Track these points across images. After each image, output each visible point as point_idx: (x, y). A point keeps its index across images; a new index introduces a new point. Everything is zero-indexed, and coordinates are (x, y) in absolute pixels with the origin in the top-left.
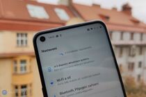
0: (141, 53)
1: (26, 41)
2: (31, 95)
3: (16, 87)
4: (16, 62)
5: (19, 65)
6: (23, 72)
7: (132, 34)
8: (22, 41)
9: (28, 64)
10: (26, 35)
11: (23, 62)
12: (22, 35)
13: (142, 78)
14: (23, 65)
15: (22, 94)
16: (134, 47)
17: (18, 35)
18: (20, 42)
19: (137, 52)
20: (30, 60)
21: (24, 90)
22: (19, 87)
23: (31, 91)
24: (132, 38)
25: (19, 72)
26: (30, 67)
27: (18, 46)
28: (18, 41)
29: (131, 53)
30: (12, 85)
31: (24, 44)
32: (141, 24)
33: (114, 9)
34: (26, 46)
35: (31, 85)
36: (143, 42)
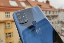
0: (53, 19)
1: (9, 15)
2: (13, 36)
3: (7, 34)
4: (6, 24)
5: (7, 25)
6: (9, 28)
7: (50, 12)
8: (8, 15)
9: (11, 25)
10: (9, 13)
11: (9, 24)
12: (7, 13)
14: (9, 25)
15: (9, 36)
16: (51, 16)
17: (6, 13)
18: (7, 16)
19: (52, 18)
20: (12, 23)
21: (10, 35)
22: (8, 34)
23: (12, 35)
24: (50, 13)
25: (7, 28)
26: (12, 26)
27: (6, 18)
28: (6, 16)
29: (50, 19)
30: (5, 33)
31: (9, 17)
32: (53, 8)
33: (43, 2)
34: (10, 17)
35: (12, 33)
36: (54, 15)
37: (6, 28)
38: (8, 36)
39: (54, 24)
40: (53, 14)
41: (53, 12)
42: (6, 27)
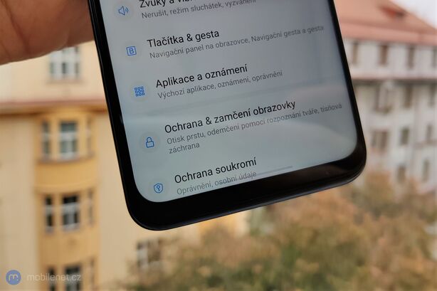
0: (408, 103)
1: (77, 67)
2: (92, 222)
3: (49, 201)
4: (46, 126)
5: (56, 135)
6: (69, 155)
7: (385, 47)
8: (64, 66)
9: (82, 133)
11: (68, 126)
15: (65, 220)
16: (389, 85)
18: (58, 69)
19: (398, 97)
20: (90, 122)
21: (70, 208)
22: (57, 201)
23: (91, 211)
24: (383, 60)
25: (56, 154)
26: (90, 141)
27: (51, 81)
28: (52, 65)
29: (382, 103)
30: (37, 192)
31: (71, 73)
34: (78, 80)
35: (91, 193)
36: (415, 73)
37: (44, 160)
38: (58, 220)
39: (419, 146)
40: (410, 63)
41: (412, 48)
42: (47, 146)
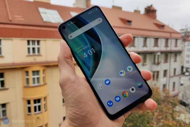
1: (39, 49)
4: (27, 73)
6: (36, 84)
10: (38, 42)
13: (167, 88)
14: (36, 77)
16: (159, 54)
17: (28, 42)
21: (37, 105)
22: (32, 102)
25: (31, 84)
27: (29, 55)
28: (29, 49)
29: (156, 61)
33: (137, 12)
38: (33, 109)
40: (167, 46)
41: (167, 40)
